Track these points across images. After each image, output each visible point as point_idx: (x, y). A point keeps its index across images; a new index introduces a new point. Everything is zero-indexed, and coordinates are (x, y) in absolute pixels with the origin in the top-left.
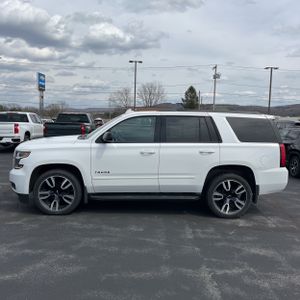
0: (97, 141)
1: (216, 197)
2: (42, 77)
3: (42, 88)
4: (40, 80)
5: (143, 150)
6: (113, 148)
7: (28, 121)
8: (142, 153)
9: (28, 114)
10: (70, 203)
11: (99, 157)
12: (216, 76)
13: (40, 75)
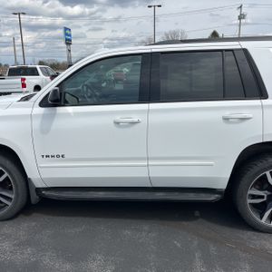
0: (42, 104)
1: (253, 197)
2: (68, 31)
3: (68, 42)
4: (66, 34)
5: (118, 118)
6: (68, 115)
7: (38, 75)
8: (117, 123)
9: (38, 67)
10: (10, 204)
11: (45, 131)
12: (241, 17)
13: (66, 29)
